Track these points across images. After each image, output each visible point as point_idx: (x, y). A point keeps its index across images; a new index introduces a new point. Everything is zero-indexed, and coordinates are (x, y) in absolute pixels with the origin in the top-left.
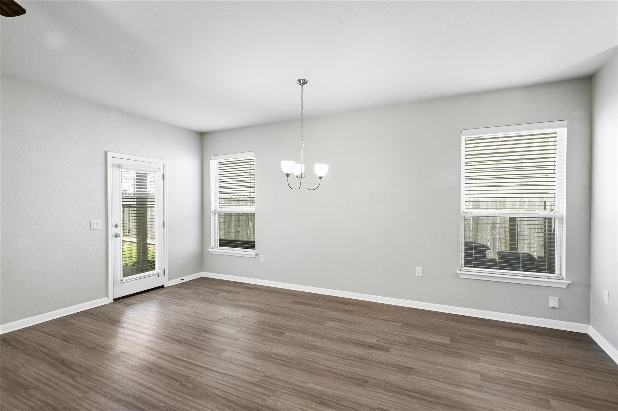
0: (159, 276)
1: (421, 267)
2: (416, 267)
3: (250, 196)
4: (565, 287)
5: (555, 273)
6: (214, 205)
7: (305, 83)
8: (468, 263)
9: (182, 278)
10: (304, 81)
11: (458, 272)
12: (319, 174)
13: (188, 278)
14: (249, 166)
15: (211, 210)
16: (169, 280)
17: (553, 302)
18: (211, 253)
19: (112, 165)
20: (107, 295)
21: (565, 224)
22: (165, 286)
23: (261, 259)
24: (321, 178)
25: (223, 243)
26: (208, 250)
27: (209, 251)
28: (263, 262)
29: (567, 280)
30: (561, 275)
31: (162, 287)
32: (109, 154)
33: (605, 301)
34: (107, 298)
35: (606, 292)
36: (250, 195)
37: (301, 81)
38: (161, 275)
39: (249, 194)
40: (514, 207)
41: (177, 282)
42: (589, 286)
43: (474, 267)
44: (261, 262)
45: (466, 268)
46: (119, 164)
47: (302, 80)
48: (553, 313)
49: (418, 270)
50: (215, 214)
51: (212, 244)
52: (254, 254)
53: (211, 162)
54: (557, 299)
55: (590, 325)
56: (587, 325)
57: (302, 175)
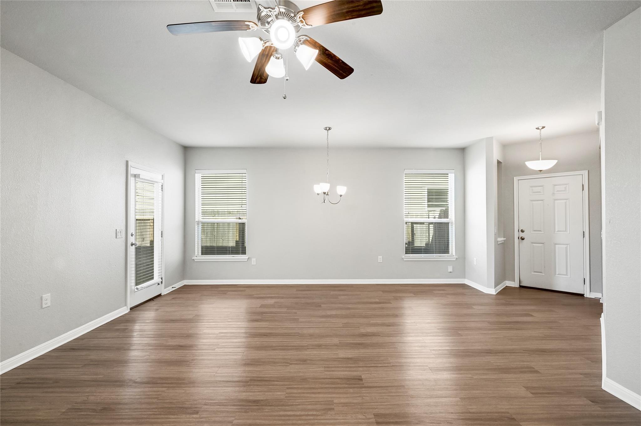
0: (159, 284)
1: (382, 256)
2: (379, 257)
3: (241, 208)
4: (455, 260)
5: (449, 253)
6: (198, 217)
7: (330, 129)
8: (407, 252)
9: (173, 286)
10: (330, 128)
11: (403, 257)
12: (340, 193)
13: (178, 285)
14: (241, 182)
15: (196, 221)
16: (165, 289)
17: (450, 269)
18: (195, 261)
19: (132, 175)
20: (126, 305)
21: (454, 226)
22: (162, 295)
23: (253, 262)
24: (341, 196)
25: (207, 250)
26: (193, 258)
27: (194, 259)
28: (255, 264)
29: (455, 256)
30: (452, 253)
31: (160, 295)
32: (130, 164)
33: (475, 264)
34: (126, 307)
35: (475, 259)
36: (241, 207)
37: (327, 128)
38: (160, 283)
39: (240, 206)
40: (423, 217)
41: (169, 290)
42: (465, 258)
43: (412, 254)
44: (253, 264)
45: (406, 255)
46: (135, 174)
47: (328, 127)
48: (450, 275)
50: (198, 224)
51: (196, 253)
52: (247, 258)
53: (196, 175)
54: (452, 267)
55: (465, 278)
56: (464, 279)
57: (328, 193)
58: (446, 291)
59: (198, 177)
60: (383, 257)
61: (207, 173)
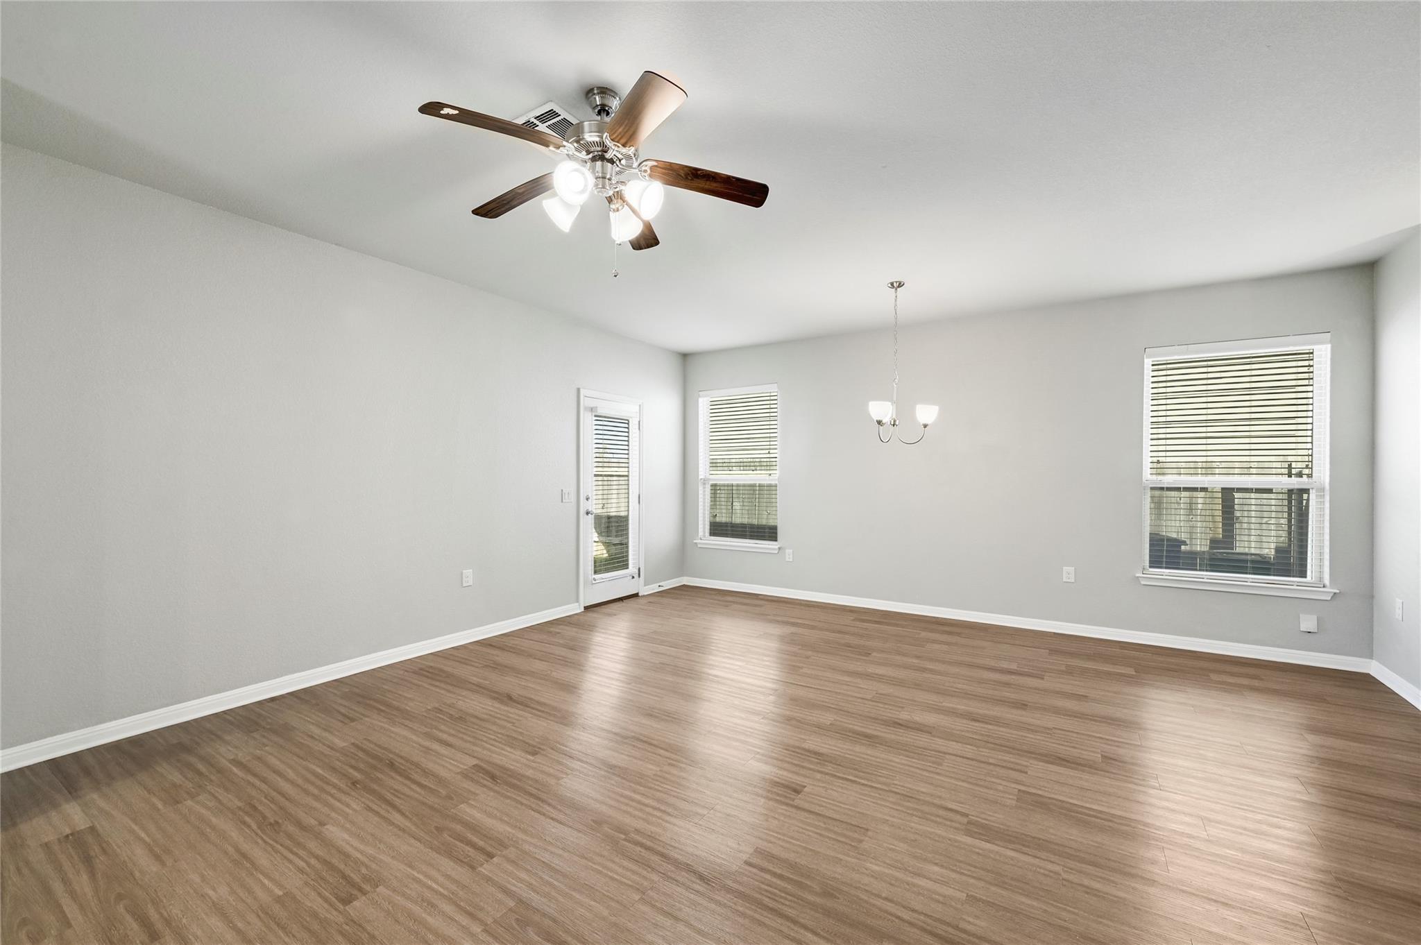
0: (633, 577)
1: (1073, 568)
2: (1064, 568)
3: (768, 456)
4: (1329, 598)
5: (1306, 577)
6: (703, 470)
7: (900, 285)
8: (1155, 562)
9: (660, 584)
10: (900, 283)
11: (1137, 575)
12: (923, 421)
13: (668, 584)
14: (768, 406)
15: (700, 478)
16: (645, 586)
17: (1308, 623)
18: (699, 546)
19: (586, 409)
20: (577, 601)
21: (1327, 498)
22: (640, 595)
23: (787, 556)
24: (925, 426)
25: (718, 529)
26: (695, 541)
27: (696, 543)
28: (791, 560)
29: (1331, 587)
30: (1321, 579)
31: (636, 595)
32: (582, 392)
33: (1397, 617)
34: (577, 604)
35: (1398, 601)
36: (769, 453)
37: (895, 284)
38: (636, 576)
39: (767, 451)
41: (653, 589)
42: (1372, 597)
43: (1166, 568)
44: (787, 560)
45: (1151, 570)
46: (592, 406)
47: (896, 282)
48: (1308, 639)
49: (1068, 573)
50: (704, 484)
51: (701, 534)
52: (777, 547)
53: (701, 400)
54: (1315, 617)
55: (1372, 659)
56: (1368, 660)
57: (895, 421)
58: (1262, 679)
59: (703, 405)
60: (1075, 569)
61: (721, 394)
